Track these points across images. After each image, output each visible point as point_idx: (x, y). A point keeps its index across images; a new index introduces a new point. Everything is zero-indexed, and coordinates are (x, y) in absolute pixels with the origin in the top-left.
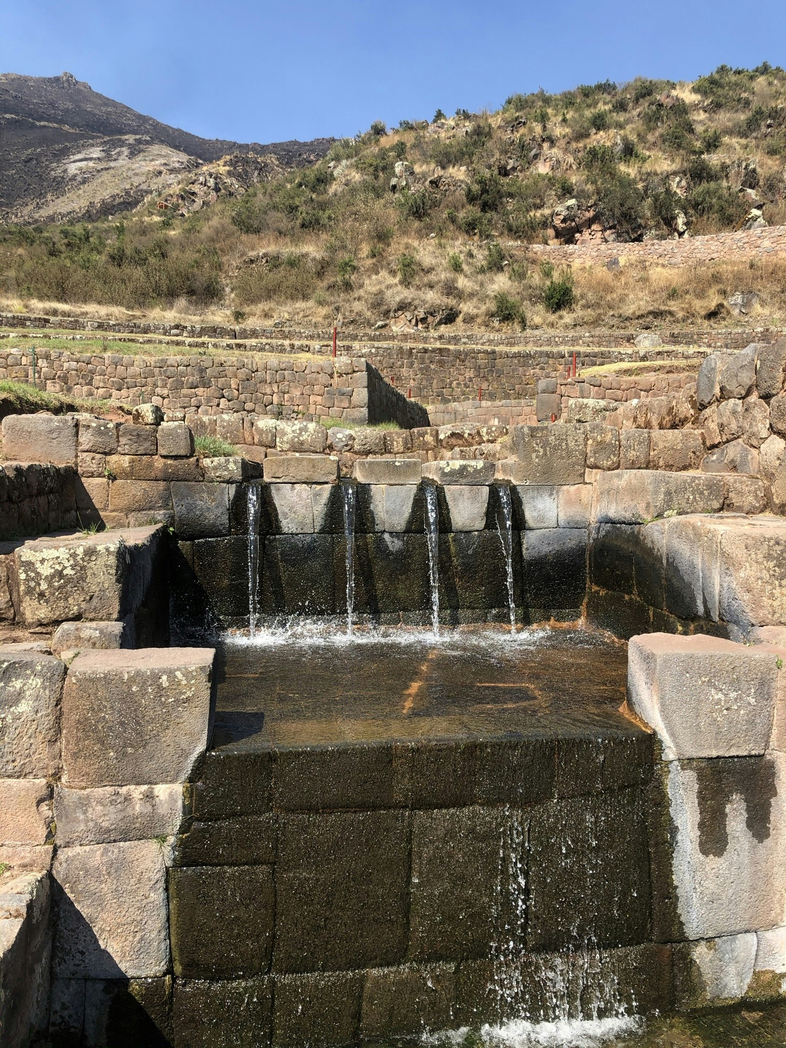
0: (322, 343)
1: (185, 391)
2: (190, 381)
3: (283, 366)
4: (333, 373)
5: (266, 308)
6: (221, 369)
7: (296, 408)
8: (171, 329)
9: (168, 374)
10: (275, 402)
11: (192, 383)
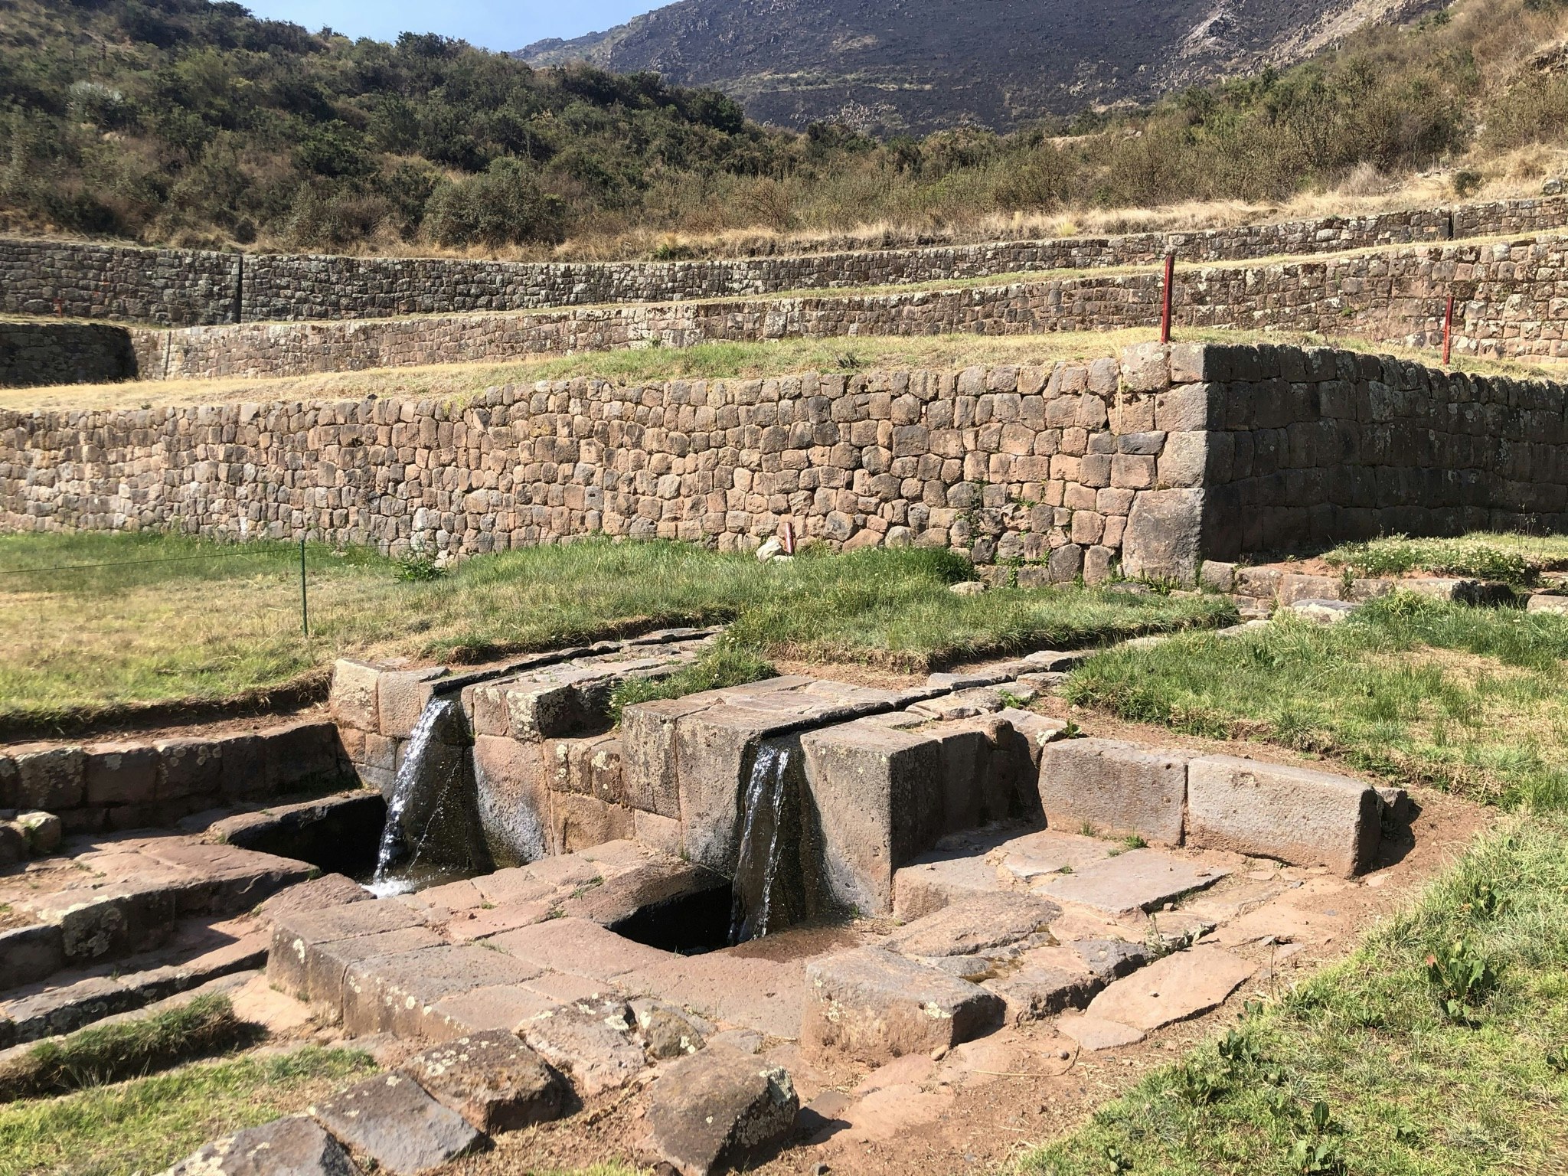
0: (1513, 238)
1: (789, 455)
2: (798, 431)
3: (992, 381)
4: (1112, 394)
5: (1530, 157)
6: (861, 399)
7: (1015, 489)
8: (1317, 229)
9: (760, 418)
10: (969, 475)
11: (802, 435)
